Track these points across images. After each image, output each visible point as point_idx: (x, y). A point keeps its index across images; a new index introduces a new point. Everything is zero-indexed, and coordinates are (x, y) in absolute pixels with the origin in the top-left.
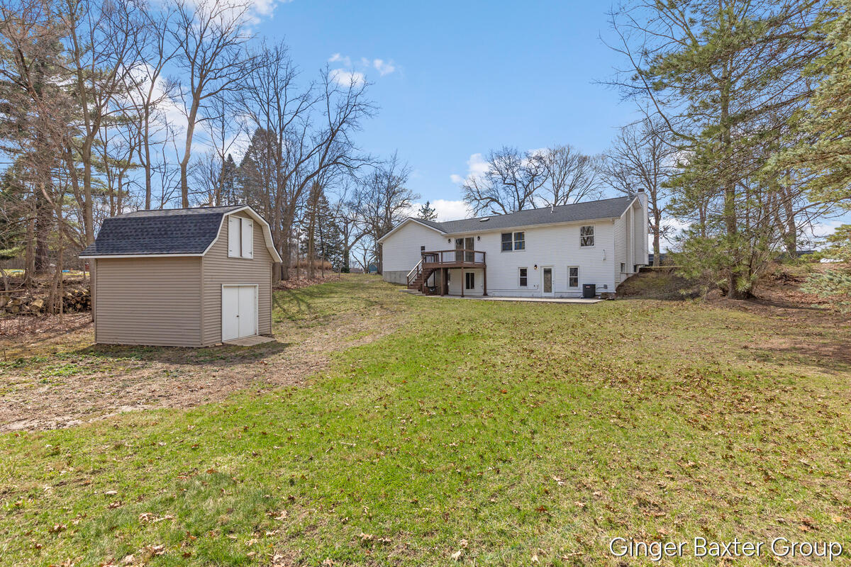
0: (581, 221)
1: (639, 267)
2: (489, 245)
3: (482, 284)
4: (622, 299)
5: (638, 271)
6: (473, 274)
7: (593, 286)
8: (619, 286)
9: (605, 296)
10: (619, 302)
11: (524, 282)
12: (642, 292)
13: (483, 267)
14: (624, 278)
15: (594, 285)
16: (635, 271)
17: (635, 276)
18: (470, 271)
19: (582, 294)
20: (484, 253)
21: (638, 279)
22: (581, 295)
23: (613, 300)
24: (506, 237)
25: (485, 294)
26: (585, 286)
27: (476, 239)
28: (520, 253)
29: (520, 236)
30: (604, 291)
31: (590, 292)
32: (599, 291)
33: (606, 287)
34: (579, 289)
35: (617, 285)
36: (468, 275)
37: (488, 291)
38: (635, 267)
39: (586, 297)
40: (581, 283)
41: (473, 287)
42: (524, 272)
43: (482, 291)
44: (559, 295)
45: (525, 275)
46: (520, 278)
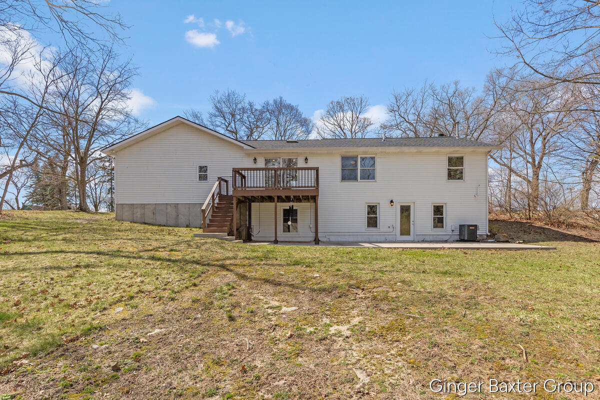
0: (448, 150)
3: (312, 225)
11: (372, 222)
24: (348, 161)
25: (317, 241)
27: (301, 161)
28: (368, 184)
29: (369, 161)
34: (447, 231)
36: (285, 211)
37: (319, 235)
40: (448, 224)
41: (295, 228)
42: (372, 209)
43: (313, 235)
44: (421, 238)
45: (375, 213)
46: (368, 217)
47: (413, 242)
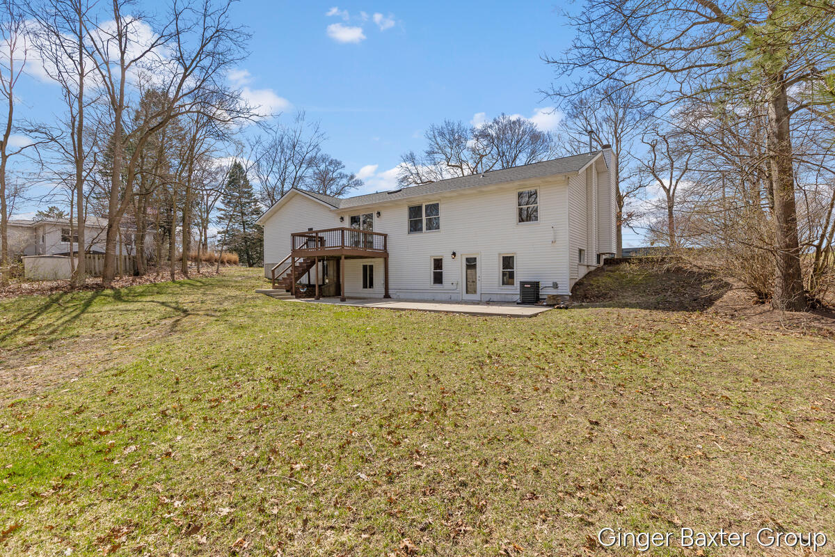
0: (516, 184)
1: (604, 257)
2: (392, 224)
3: (383, 282)
4: (581, 307)
5: (602, 263)
6: (371, 267)
7: (536, 285)
8: (576, 284)
9: (555, 302)
10: (576, 312)
11: (438, 278)
12: (612, 293)
13: (385, 255)
14: (583, 272)
15: (538, 283)
16: (598, 262)
17: (599, 271)
18: (368, 262)
19: (519, 296)
20: (385, 236)
21: (605, 274)
22: (518, 298)
23: (566, 308)
24: (415, 211)
25: (387, 296)
26: (523, 284)
27: (375, 216)
28: (433, 234)
29: (434, 208)
30: (553, 292)
31: (531, 294)
32: (546, 292)
33: (555, 286)
34: (514, 291)
35: (573, 282)
36: (365, 267)
37: (390, 292)
38: (599, 256)
39: (524, 302)
40: (518, 278)
41: (371, 285)
42: (438, 263)
43: (383, 291)
44: (486, 298)
45: (441, 267)
46: (434, 272)
47: (478, 303)
